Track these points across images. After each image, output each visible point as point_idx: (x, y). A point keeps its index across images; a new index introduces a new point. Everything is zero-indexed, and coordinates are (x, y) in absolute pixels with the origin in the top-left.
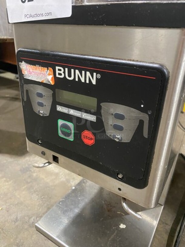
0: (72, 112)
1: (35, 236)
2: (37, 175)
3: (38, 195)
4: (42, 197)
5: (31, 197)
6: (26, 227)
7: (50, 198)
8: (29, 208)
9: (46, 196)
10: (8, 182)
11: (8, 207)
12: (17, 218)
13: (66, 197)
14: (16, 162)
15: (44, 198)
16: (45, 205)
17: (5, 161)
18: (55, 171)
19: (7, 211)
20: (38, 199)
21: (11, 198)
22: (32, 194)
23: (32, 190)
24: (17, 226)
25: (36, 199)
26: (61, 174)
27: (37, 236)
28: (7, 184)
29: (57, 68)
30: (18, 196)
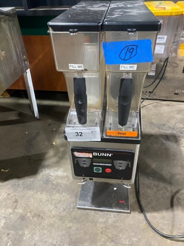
0: (101, 164)
1: (79, 212)
2: (56, 182)
3: (65, 193)
4: (69, 193)
5: (63, 196)
6: (72, 210)
7: (73, 191)
8: (66, 201)
9: (70, 191)
10: (42, 193)
11: (55, 206)
12: (64, 209)
13: (82, 187)
14: (36, 179)
15: (70, 193)
16: (73, 196)
17: (29, 182)
18: (64, 175)
19: (56, 208)
20: (67, 195)
21: (52, 201)
22: (62, 193)
23: (60, 192)
24: (67, 212)
25: (66, 195)
26: (69, 175)
27: (80, 211)
28: (43, 195)
29: (94, 153)
30: (56, 198)
